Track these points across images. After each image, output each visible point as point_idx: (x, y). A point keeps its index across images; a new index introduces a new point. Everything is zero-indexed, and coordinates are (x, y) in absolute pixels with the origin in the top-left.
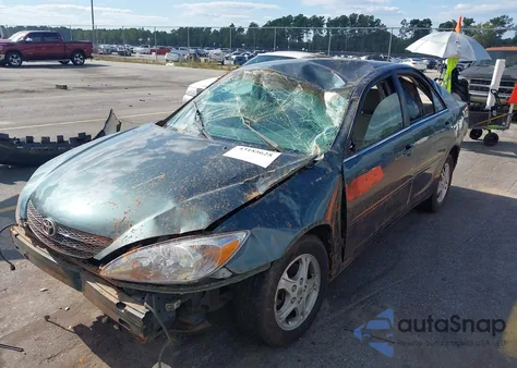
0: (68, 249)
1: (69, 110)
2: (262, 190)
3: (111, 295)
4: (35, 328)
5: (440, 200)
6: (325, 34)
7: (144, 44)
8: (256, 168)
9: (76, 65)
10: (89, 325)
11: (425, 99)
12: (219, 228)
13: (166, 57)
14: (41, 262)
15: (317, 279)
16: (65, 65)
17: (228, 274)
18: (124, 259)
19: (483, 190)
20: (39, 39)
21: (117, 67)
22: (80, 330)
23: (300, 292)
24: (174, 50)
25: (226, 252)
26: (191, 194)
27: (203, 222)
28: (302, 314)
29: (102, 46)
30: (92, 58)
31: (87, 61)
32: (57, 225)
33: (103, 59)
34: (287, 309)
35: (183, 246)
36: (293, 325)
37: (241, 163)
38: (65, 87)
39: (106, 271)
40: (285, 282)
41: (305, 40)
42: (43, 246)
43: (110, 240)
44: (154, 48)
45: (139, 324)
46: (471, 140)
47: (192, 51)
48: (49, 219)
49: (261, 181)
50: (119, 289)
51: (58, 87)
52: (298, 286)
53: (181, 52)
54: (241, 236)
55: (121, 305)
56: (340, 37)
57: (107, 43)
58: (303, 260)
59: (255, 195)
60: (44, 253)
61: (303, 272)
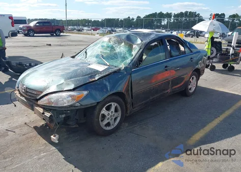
0: (30, 96)
1: (49, 54)
2: (96, 78)
3: (41, 110)
4: (20, 126)
5: (191, 91)
6: (172, 21)
7: (88, 26)
8: (97, 71)
9: (57, 35)
10: (39, 126)
11: (182, 48)
12: (77, 90)
13: (97, 32)
14: (22, 102)
15: (120, 113)
16: (52, 35)
17: (79, 105)
18: (45, 98)
19: (216, 89)
20: (41, 24)
21: (74, 36)
22: (36, 128)
23: (111, 116)
24: (101, 29)
25: (78, 97)
26: (71, 79)
27: (72, 87)
28: (113, 125)
29: (70, 27)
30: (63, 32)
31: (62, 34)
32: (27, 88)
33: (69, 33)
34: (106, 122)
35: (64, 94)
36: (108, 128)
37: (93, 69)
38: (50, 45)
39: (40, 102)
40: (104, 111)
41: (163, 24)
42: (24, 96)
43: (42, 92)
44: (93, 28)
45: (48, 119)
46: (223, 69)
47: (109, 29)
48: (24, 86)
49: (97, 75)
50: (44, 108)
51: (47, 45)
52: (110, 114)
53: (104, 29)
54: (85, 93)
55: (43, 113)
56: (180, 22)
57: (73, 26)
58: (113, 104)
59: (93, 80)
60: (23, 99)
61: (113, 109)
